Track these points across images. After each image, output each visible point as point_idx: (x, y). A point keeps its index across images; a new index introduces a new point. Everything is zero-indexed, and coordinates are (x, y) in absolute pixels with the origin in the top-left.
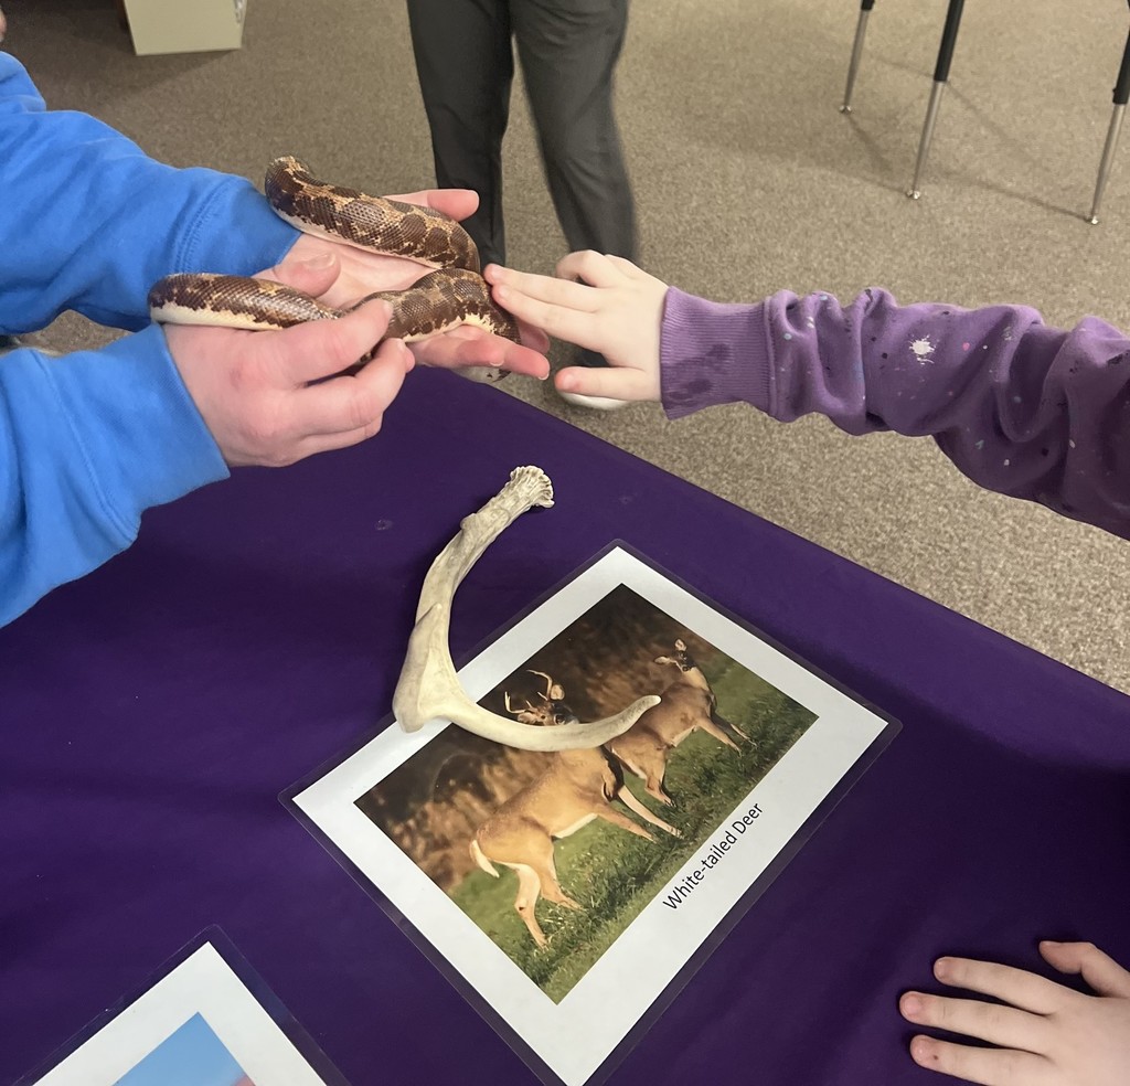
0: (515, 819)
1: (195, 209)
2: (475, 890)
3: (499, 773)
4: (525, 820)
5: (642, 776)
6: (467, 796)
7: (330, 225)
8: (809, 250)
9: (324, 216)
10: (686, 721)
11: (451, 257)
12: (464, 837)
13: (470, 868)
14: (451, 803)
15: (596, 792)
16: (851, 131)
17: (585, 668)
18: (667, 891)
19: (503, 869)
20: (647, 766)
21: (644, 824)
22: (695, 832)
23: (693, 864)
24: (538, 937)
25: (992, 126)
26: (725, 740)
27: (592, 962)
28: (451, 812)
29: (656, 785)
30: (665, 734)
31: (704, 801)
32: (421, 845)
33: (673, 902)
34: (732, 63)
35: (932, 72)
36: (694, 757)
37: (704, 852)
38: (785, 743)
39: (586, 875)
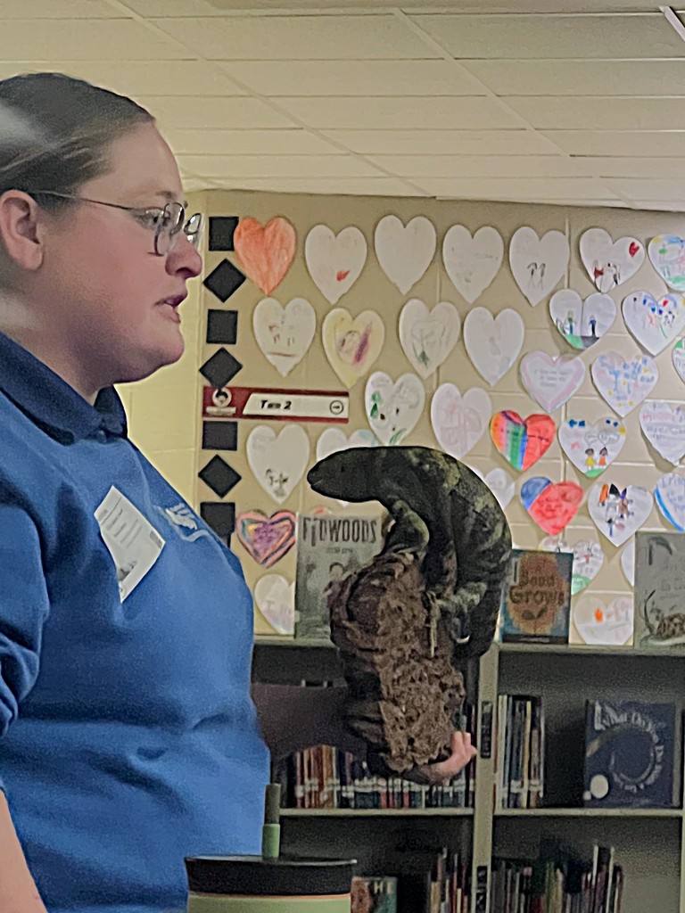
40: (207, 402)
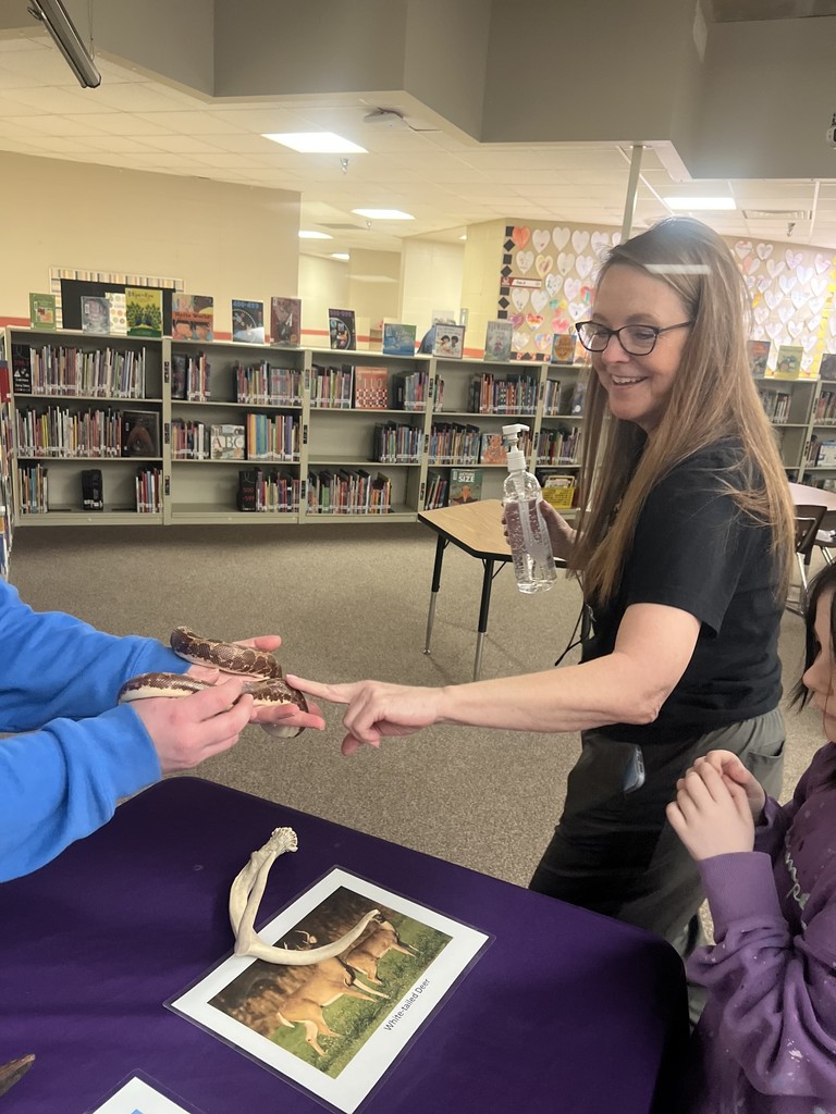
0: (299, 1000)
1: (136, 655)
2: (283, 1035)
3: (286, 980)
4: (305, 1000)
5: (365, 973)
6: (271, 993)
7: (206, 657)
8: (413, 740)
9: (203, 652)
10: (385, 946)
11: (268, 670)
12: (273, 1012)
13: (278, 1026)
14: (263, 997)
15: (342, 983)
16: (431, 666)
17: (326, 927)
18: (386, 1022)
19: (296, 1024)
20: (367, 968)
21: (369, 995)
22: (397, 995)
23: (398, 1008)
24: (320, 1051)
25: (515, 660)
26: (407, 953)
27: (351, 1059)
28: (263, 1001)
29: (374, 977)
30: (374, 953)
31: (399, 981)
32: (249, 1018)
33: (389, 1027)
34: (354, 625)
35: (477, 629)
36: (391, 962)
37: (402, 1003)
38: (437, 950)
39: (342, 1021)
40: (502, 281)
